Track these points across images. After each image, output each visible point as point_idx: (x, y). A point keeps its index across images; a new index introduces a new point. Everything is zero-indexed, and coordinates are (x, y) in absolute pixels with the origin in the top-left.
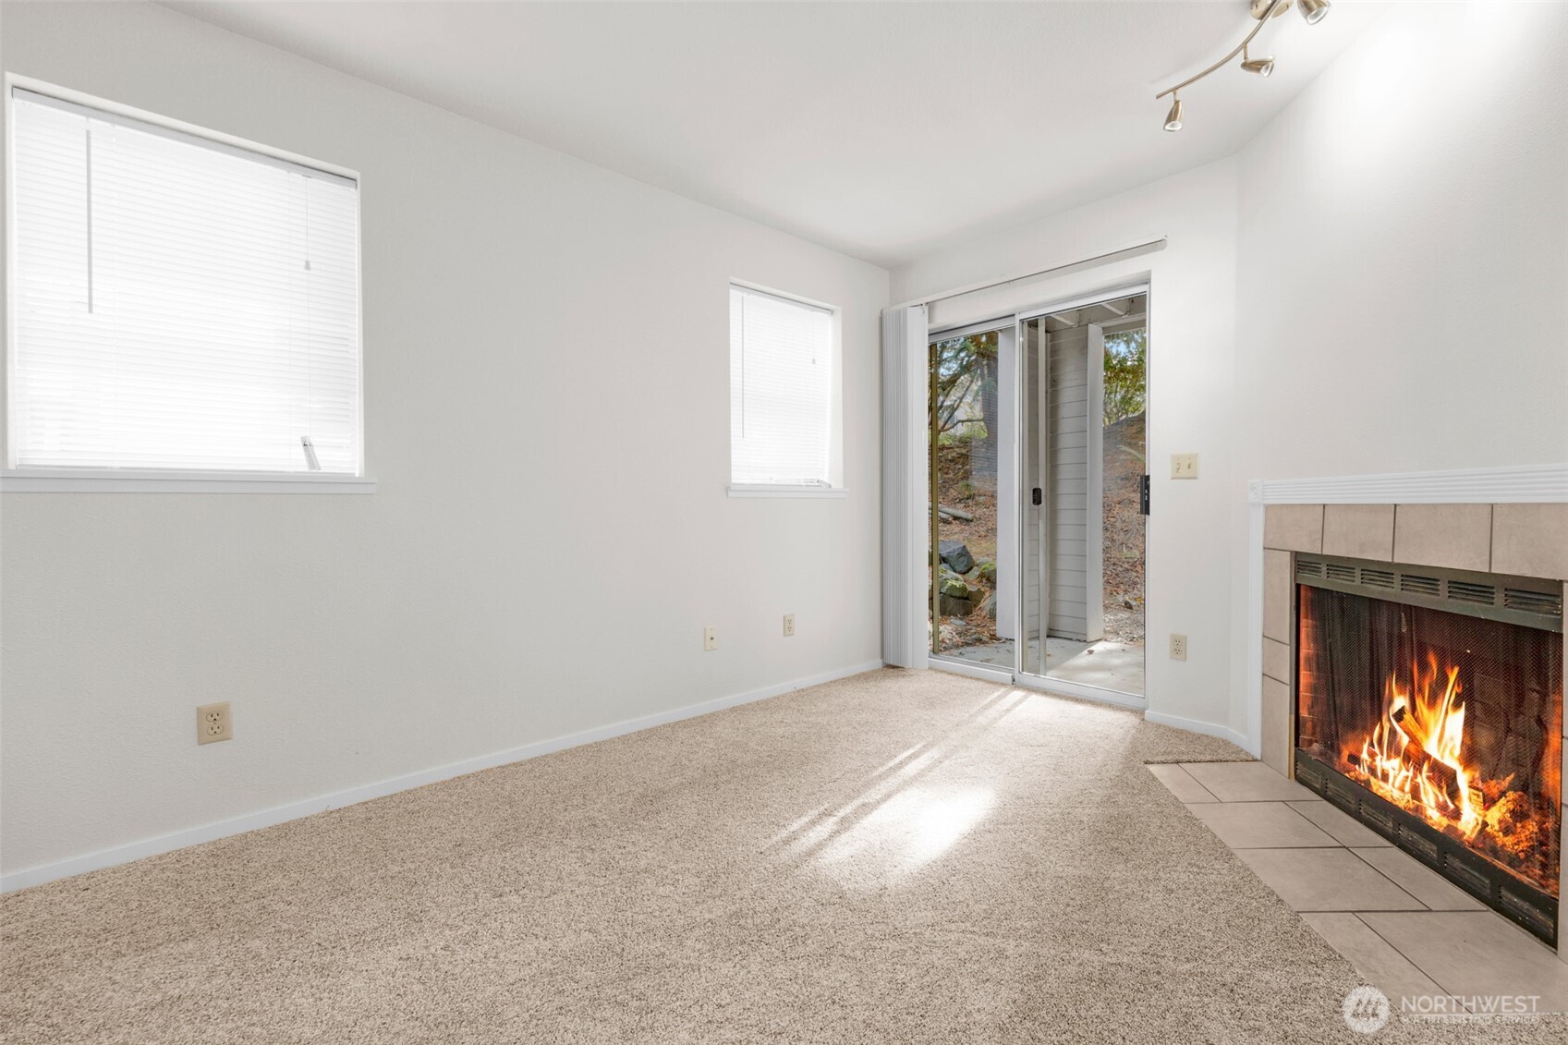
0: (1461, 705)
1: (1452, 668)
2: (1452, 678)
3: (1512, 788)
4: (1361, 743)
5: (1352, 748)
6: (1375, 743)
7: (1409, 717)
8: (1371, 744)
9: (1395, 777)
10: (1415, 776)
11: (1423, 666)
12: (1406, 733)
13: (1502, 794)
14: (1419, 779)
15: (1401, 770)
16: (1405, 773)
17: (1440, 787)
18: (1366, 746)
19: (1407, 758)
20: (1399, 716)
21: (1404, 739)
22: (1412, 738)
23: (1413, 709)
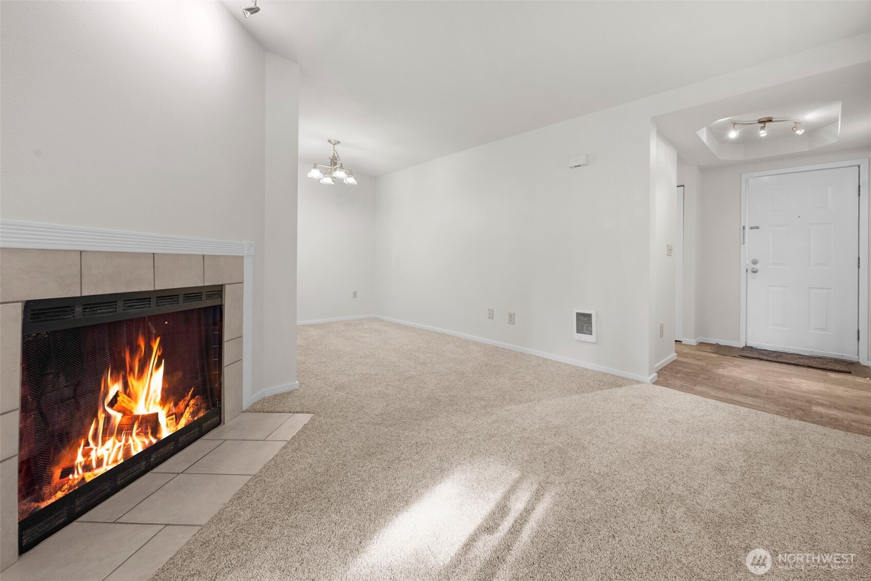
0: (162, 362)
1: (156, 340)
2: (155, 347)
3: (193, 397)
4: (76, 451)
5: (64, 463)
6: (91, 441)
7: (122, 398)
8: (87, 444)
9: (109, 456)
10: (127, 440)
11: (134, 350)
12: (119, 411)
13: (187, 405)
14: (130, 441)
15: (114, 444)
16: (118, 444)
17: (146, 434)
18: (80, 451)
19: (119, 432)
20: (113, 402)
21: (117, 419)
22: (124, 412)
23: (126, 388)
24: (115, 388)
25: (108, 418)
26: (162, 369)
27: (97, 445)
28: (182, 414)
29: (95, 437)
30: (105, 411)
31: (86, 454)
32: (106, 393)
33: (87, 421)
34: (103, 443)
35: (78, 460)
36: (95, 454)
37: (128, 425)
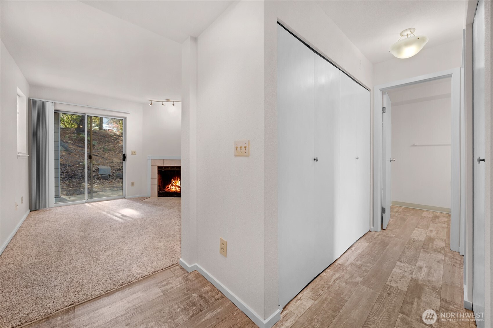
7: (174, 182)
19: (175, 186)
20: (173, 182)
21: (174, 185)
22: (175, 184)
23: (175, 182)
24: (173, 181)
29: (171, 185)
31: (170, 187)
35: (169, 187)
36: (172, 187)
37: (176, 186)
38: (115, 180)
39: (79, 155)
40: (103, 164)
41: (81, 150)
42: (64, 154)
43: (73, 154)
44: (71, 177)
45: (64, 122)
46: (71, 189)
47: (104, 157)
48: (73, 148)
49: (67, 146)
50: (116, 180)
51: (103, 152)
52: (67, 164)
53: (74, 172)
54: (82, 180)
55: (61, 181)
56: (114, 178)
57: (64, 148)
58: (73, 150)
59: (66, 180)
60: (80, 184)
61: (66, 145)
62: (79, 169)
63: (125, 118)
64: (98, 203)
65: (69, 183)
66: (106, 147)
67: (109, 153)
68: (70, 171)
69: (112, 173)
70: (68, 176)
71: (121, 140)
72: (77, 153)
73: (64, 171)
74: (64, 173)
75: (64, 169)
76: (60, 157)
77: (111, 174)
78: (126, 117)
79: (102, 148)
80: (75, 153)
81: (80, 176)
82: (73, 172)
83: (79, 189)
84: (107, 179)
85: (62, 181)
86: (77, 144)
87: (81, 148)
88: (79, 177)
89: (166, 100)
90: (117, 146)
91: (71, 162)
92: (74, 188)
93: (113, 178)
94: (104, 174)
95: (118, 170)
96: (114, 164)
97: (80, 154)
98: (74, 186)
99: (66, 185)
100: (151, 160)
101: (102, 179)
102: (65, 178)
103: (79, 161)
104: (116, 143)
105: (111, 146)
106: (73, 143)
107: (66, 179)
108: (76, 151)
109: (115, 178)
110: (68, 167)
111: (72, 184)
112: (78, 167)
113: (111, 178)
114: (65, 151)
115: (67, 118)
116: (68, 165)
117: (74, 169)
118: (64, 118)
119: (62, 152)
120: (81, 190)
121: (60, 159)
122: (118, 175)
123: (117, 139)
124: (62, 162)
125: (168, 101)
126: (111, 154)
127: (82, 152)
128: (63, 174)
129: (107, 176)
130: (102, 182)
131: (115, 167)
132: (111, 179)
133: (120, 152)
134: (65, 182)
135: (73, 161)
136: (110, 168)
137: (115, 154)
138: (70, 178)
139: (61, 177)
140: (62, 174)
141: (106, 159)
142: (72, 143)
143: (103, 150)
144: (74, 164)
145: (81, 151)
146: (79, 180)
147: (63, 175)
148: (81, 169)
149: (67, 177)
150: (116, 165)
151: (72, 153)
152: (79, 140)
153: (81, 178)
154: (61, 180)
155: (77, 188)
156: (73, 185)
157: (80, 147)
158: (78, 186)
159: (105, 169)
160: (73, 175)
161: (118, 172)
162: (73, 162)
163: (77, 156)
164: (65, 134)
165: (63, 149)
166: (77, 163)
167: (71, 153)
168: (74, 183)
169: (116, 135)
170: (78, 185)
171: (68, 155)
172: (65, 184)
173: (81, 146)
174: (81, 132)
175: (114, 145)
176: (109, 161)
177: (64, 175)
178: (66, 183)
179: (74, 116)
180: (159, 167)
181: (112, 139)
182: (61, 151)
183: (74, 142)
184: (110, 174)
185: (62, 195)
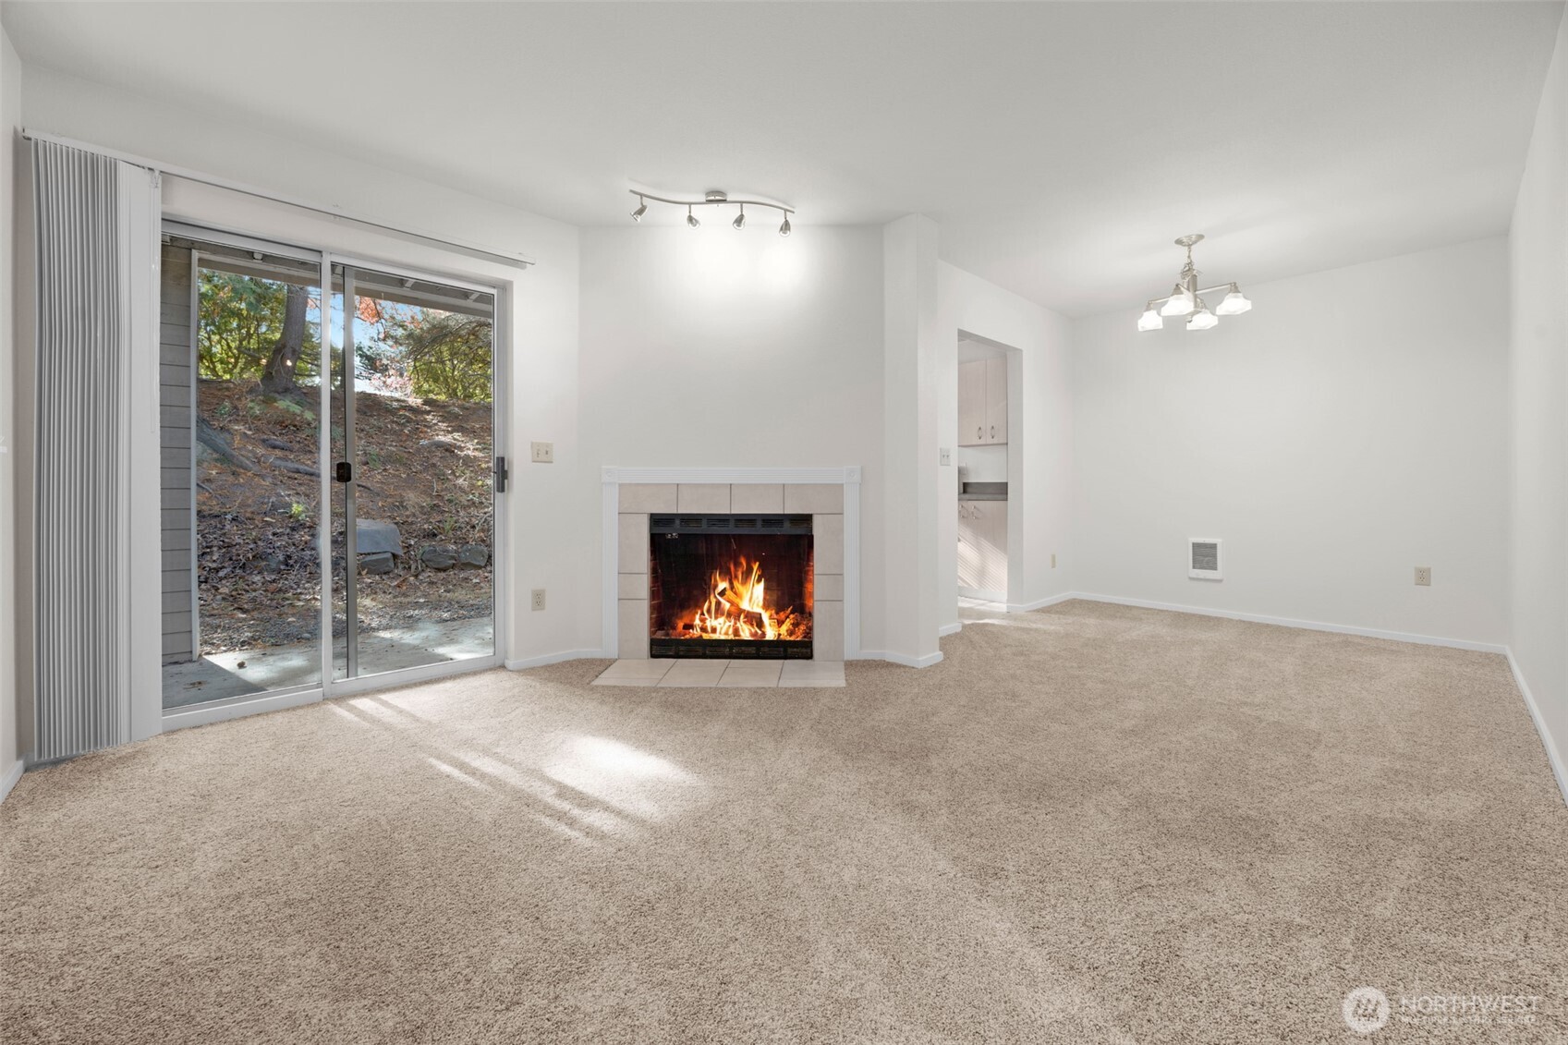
0: (762, 579)
1: (755, 563)
2: (755, 567)
3: (792, 612)
4: (694, 616)
5: (686, 620)
6: (705, 613)
7: (729, 593)
8: (702, 614)
9: (721, 628)
10: (736, 623)
11: (737, 564)
12: (728, 601)
13: (788, 617)
14: (738, 625)
15: (725, 622)
16: (728, 624)
17: (752, 625)
18: (698, 617)
19: (729, 615)
20: (722, 593)
21: (727, 606)
22: (732, 603)
23: (732, 587)
24: (722, 585)
25: (718, 603)
26: (762, 584)
27: (711, 617)
28: (783, 622)
29: (709, 611)
30: (715, 597)
31: (703, 620)
32: (716, 586)
33: (702, 600)
34: (716, 618)
35: (697, 622)
36: (710, 623)
37: (736, 613)
38: (416, 576)
39: (274, 477)
40: (368, 513)
41: (280, 458)
42: (214, 472)
43: (249, 474)
44: (243, 567)
45: (213, 363)
46: (244, 616)
47: (369, 485)
48: (250, 451)
49: (227, 444)
50: (421, 577)
51: (365, 468)
52: (225, 514)
53: (256, 543)
54: (286, 579)
55: (200, 582)
56: (413, 567)
57: (215, 450)
58: (248, 458)
59: (221, 579)
60: (282, 595)
61: (220, 439)
62: (274, 534)
63: (504, 287)
64: (384, 697)
65: (236, 590)
66: (374, 449)
67: (385, 470)
68: (237, 540)
69: (404, 547)
70: (231, 559)
71: (425, 426)
72: (264, 471)
73: (215, 543)
74: (215, 549)
75: (214, 533)
76: (198, 485)
77: (400, 552)
78: (511, 283)
79: (360, 453)
80: (256, 468)
81: (280, 562)
82: (252, 546)
83: (280, 615)
84: (385, 573)
85: (206, 582)
86: (265, 437)
87: (278, 452)
88: (274, 565)
89: (708, 194)
90: (415, 446)
91: (242, 505)
92: (256, 614)
93: (410, 568)
94: (374, 551)
95: (424, 537)
96: (408, 513)
97: (277, 473)
98: (257, 606)
99: (224, 599)
100: (620, 485)
101: (367, 573)
102: (217, 570)
103: (273, 499)
104: (407, 435)
105: (391, 445)
106: (249, 433)
107: (221, 574)
108: (259, 462)
109: (417, 568)
110: (228, 527)
111: (246, 596)
112: (269, 524)
113: (400, 566)
114: (217, 460)
115: (225, 347)
116: (229, 517)
117: (254, 534)
118: (214, 350)
119: (205, 465)
120: (289, 623)
121: (198, 493)
122: (426, 557)
123: (408, 422)
124: (204, 503)
125: (716, 197)
126: (394, 475)
127: (285, 467)
128: (211, 553)
129: (387, 559)
130: (369, 586)
131: (412, 523)
132: (399, 571)
133: (426, 469)
134: (217, 589)
135: (250, 501)
136: (395, 526)
137: (408, 475)
138: (237, 571)
139: (201, 567)
140: (203, 554)
141: (378, 495)
142: (245, 433)
143: (363, 459)
144: (253, 513)
145: (278, 462)
146: (273, 577)
147: (208, 557)
148: (282, 534)
149: (226, 565)
150: (414, 515)
151: (245, 469)
152: (269, 423)
153: (282, 567)
154: (202, 579)
155: (271, 614)
156: (254, 600)
157: (274, 447)
158: (274, 602)
159: (378, 532)
160: (250, 556)
161: (426, 544)
162: (249, 506)
163: (264, 483)
164: (215, 401)
165: (210, 454)
166: (267, 507)
167: (242, 471)
168: (255, 591)
169: (404, 408)
170: (272, 600)
171: (231, 479)
172: (219, 597)
173: (278, 443)
174: (277, 396)
175: (401, 443)
176: (389, 500)
177: (215, 558)
178: (224, 590)
179: (249, 343)
180: (657, 521)
181: (393, 422)
182: (199, 463)
183: (250, 430)
184: (396, 552)
185: (208, 649)
